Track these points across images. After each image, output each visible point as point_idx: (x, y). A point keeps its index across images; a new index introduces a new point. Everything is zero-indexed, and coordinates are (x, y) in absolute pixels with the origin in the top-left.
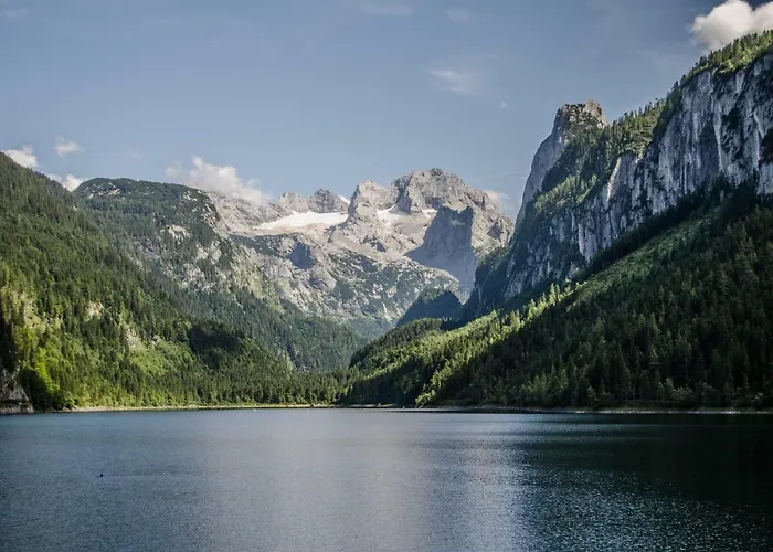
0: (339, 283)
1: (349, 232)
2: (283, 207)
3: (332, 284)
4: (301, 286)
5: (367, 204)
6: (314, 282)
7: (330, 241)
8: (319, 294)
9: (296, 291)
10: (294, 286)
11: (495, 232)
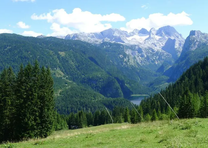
0: (147, 56)
1: (149, 41)
2: (134, 33)
3: (146, 56)
4: (140, 57)
5: (153, 34)
6: (142, 56)
7: (145, 43)
8: (143, 58)
9: (138, 58)
10: (138, 57)
11: (180, 44)
